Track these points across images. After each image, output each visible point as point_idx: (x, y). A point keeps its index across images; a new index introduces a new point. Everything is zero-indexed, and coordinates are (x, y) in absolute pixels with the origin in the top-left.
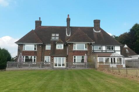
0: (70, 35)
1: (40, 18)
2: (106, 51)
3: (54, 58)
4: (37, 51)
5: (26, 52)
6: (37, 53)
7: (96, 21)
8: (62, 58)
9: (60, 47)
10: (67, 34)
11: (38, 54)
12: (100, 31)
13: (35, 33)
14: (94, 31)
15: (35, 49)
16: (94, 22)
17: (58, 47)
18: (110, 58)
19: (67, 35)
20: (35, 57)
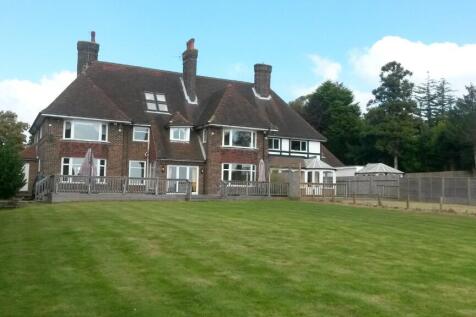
0: (195, 103)
1: (93, 34)
2: (289, 152)
3: (168, 166)
4: (110, 145)
5: (77, 147)
6: (110, 149)
7: (261, 68)
8: (188, 168)
9: (180, 135)
10: (187, 98)
11: (111, 152)
12: (269, 98)
13: (95, 86)
14: (256, 95)
15: (104, 137)
16: (256, 71)
17: (176, 136)
18: (306, 172)
19: (190, 102)
20: (102, 163)
